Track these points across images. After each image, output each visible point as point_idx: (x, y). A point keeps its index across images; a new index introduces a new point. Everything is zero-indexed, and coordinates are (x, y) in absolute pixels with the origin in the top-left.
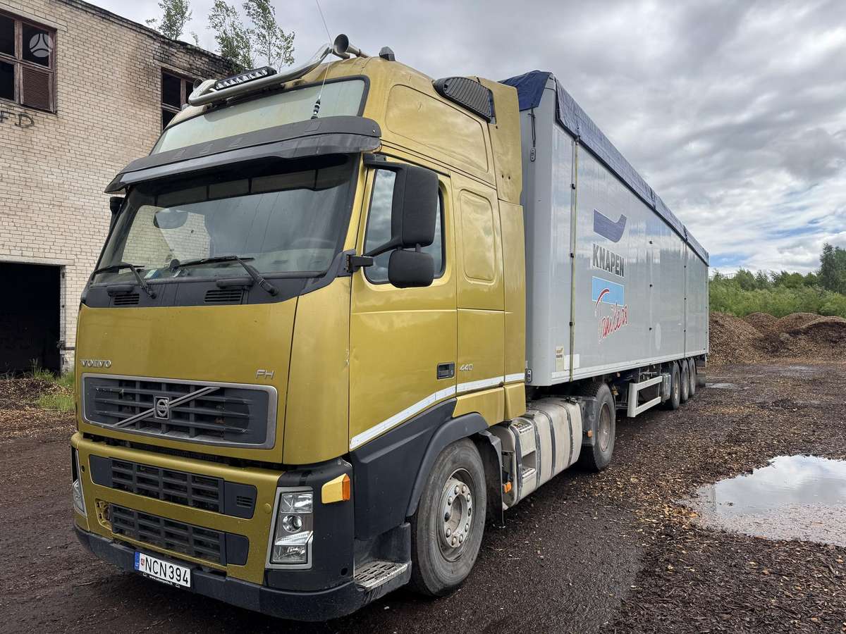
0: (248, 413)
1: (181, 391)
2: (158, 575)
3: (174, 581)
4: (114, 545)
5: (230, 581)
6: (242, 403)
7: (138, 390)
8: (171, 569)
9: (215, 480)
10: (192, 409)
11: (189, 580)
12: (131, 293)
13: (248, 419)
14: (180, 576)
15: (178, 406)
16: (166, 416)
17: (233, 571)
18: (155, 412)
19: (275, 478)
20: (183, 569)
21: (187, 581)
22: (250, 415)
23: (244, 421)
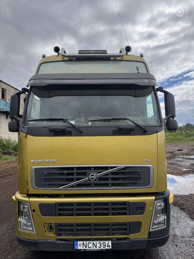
0: (140, 175)
1: (103, 170)
2: (92, 248)
3: (102, 248)
4: (57, 242)
5: (133, 241)
6: (137, 172)
7: (75, 171)
8: (100, 244)
9: (125, 203)
10: (110, 176)
11: (111, 246)
12: (66, 131)
13: (141, 178)
14: (105, 245)
15: (102, 176)
16: (95, 180)
17: (133, 236)
18: (88, 179)
19: (154, 198)
20: (107, 242)
21: (109, 246)
22: (142, 176)
23: (139, 179)
